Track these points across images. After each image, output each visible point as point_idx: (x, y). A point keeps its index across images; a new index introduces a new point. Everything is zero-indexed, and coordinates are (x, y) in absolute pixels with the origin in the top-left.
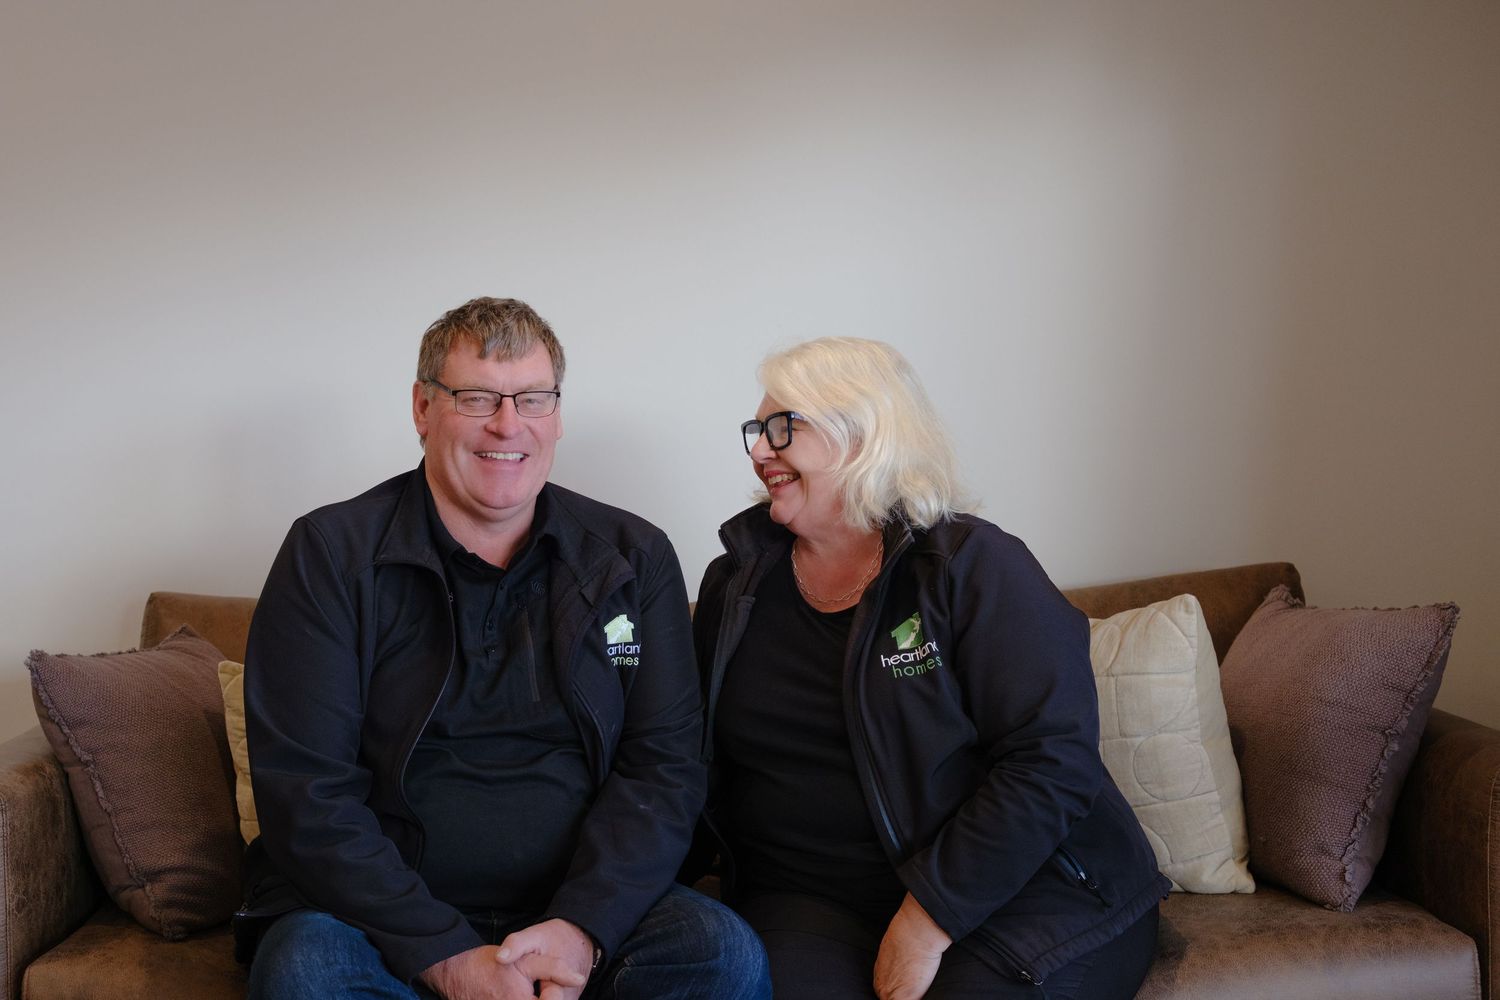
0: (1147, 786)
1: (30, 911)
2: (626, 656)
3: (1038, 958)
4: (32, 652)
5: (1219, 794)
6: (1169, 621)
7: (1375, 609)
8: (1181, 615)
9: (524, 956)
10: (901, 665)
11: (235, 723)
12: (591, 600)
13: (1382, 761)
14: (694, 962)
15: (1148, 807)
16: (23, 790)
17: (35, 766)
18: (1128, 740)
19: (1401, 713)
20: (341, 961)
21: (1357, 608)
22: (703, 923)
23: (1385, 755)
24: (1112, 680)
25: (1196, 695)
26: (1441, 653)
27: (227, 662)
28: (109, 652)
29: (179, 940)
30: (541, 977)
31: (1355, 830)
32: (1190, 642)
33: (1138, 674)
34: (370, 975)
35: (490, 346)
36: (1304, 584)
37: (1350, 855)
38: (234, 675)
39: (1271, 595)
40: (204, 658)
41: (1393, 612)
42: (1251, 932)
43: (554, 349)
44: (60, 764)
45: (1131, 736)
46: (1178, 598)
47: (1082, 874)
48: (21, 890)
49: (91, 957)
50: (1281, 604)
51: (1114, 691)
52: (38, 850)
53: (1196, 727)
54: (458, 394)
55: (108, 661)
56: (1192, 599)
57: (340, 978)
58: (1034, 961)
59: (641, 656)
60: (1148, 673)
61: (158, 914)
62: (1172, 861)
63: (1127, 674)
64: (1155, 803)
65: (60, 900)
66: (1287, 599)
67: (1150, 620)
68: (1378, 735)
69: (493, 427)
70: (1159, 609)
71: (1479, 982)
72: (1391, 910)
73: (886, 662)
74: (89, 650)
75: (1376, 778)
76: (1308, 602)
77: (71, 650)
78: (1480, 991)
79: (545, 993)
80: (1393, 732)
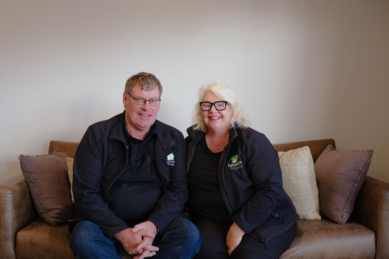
0: (295, 193)
1: (19, 219)
2: (171, 163)
3: (267, 236)
4: (20, 155)
5: (313, 195)
6: (302, 153)
7: (353, 151)
8: (305, 151)
9: (139, 230)
10: (233, 167)
11: (71, 173)
12: (165, 149)
13: (353, 188)
14: (182, 235)
15: (295, 198)
16: (17, 189)
17: (21, 183)
18: (291, 182)
19: (358, 176)
20: (93, 234)
21: (348, 151)
22: (184, 225)
24: (288, 167)
25: (308, 171)
26: (369, 162)
27: (69, 158)
28: (39, 155)
29: (56, 226)
30: (143, 235)
31: (346, 205)
32: (307, 158)
33: (294, 165)
34: (100, 237)
35: (144, 87)
36: (336, 144)
37: (344, 211)
38: (71, 161)
39: (328, 147)
40: (63, 157)
41: (358, 152)
42: (320, 229)
43: (160, 88)
44: (27, 183)
45: (292, 181)
46: (304, 147)
47: (277, 216)
48: (17, 213)
49: (34, 230)
50: (330, 149)
51: (288, 169)
52: (21, 204)
53: (308, 179)
54: (135, 99)
55: (39, 157)
56: (308, 147)
57: (92, 238)
58: (266, 237)
59: (175, 163)
60: (296, 165)
61: (51, 220)
62: (301, 211)
63: (291, 166)
64: (297, 197)
65: (27, 216)
66: (332, 148)
67: (297, 152)
68: (353, 182)
69: (143, 108)
70: (300, 150)
71: (375, 243)
72: (354, 225)
73: (229, 166)
74: (34, 155)
75: (351, 192)
76: (337, 149)
77: (30, 155)
78: (375, 245)
79: (144, 239)
80: (356, 181)
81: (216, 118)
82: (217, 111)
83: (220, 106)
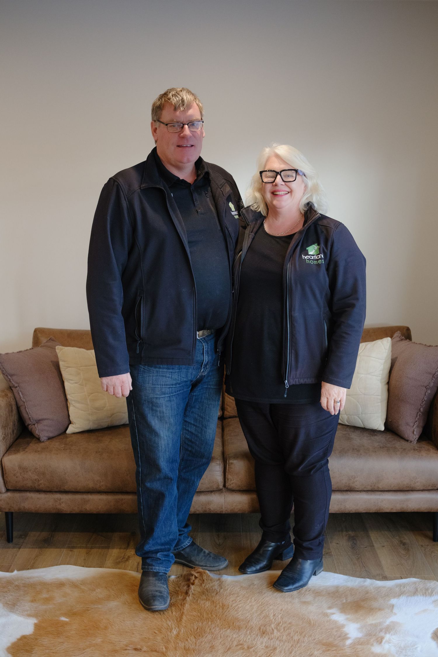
0: (360, 389)
1: (6, 440)
5: (381, 397)
6: (381, 344)
8: (385, 343)
10: (309, 259)
13: (425, 396)
19: (431, 381)
23: (426, 394)
25: (382, 368)
28: (22, 351)
31: (417, 418)
32: (386, 351)
37: (416, 426)
39: (395, 335)
50: (398, 339)
53: (380, 377)
54: (168, 125)
55: (22, 354)
56: (389, 339)
62: (362, 413)
63: (364, 356)
64: (361, 395)
66: (400, 337)
67: (376, 343)
68: (424, 388)
73: (304, 257)
75: (423, 402)
80: (429, 387)
81: (283, 192)
82: (283, 183)
83: (288, 176)
